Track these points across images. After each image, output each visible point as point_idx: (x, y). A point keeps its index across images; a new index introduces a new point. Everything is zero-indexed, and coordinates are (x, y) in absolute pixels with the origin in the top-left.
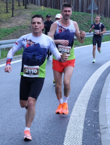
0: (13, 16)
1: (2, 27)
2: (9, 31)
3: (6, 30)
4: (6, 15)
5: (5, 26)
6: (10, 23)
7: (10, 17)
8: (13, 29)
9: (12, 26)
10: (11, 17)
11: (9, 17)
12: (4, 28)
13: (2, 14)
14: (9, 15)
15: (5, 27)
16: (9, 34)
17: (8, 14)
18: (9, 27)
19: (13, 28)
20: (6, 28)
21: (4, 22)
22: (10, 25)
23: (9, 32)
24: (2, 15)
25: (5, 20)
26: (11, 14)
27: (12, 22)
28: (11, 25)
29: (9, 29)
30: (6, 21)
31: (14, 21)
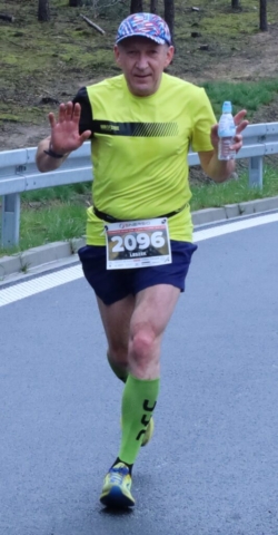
0: (263, 27)
1: (213, 75)
2: (252, 98)
3: (239, 90)
4: (229, 19)
5: (228, 70)
6: (253, 56)
7: (249, 30)
8: (270, 89)
9: (262, 75)
10: (256, 32)
11: (244, 33)
12: (225, 84)
13: (211, 17)
14: (246, 20)
15: (228, 78)
16: (254, 108)
17: (241, 17)
18: (249, 79)
19: (270, 83)
20: (235, 82)
21: (222, 55)
22: (252, 69)
23: (250, 102)
24: (210, 20)
25: (224, 47)
26: (254, 18)
27: (263, 57)
28: (258, 66)
29: (249, 86)
30: (233, 49)
31: (270, 49)
